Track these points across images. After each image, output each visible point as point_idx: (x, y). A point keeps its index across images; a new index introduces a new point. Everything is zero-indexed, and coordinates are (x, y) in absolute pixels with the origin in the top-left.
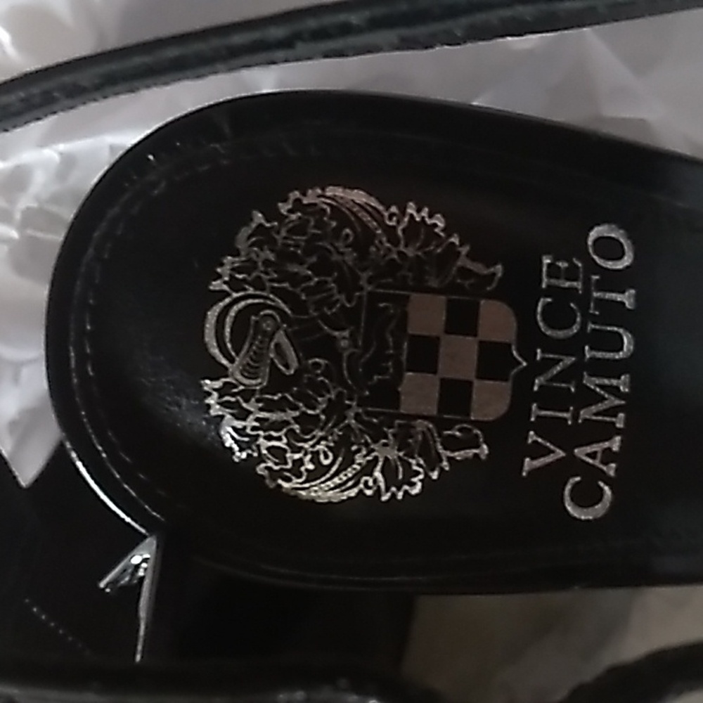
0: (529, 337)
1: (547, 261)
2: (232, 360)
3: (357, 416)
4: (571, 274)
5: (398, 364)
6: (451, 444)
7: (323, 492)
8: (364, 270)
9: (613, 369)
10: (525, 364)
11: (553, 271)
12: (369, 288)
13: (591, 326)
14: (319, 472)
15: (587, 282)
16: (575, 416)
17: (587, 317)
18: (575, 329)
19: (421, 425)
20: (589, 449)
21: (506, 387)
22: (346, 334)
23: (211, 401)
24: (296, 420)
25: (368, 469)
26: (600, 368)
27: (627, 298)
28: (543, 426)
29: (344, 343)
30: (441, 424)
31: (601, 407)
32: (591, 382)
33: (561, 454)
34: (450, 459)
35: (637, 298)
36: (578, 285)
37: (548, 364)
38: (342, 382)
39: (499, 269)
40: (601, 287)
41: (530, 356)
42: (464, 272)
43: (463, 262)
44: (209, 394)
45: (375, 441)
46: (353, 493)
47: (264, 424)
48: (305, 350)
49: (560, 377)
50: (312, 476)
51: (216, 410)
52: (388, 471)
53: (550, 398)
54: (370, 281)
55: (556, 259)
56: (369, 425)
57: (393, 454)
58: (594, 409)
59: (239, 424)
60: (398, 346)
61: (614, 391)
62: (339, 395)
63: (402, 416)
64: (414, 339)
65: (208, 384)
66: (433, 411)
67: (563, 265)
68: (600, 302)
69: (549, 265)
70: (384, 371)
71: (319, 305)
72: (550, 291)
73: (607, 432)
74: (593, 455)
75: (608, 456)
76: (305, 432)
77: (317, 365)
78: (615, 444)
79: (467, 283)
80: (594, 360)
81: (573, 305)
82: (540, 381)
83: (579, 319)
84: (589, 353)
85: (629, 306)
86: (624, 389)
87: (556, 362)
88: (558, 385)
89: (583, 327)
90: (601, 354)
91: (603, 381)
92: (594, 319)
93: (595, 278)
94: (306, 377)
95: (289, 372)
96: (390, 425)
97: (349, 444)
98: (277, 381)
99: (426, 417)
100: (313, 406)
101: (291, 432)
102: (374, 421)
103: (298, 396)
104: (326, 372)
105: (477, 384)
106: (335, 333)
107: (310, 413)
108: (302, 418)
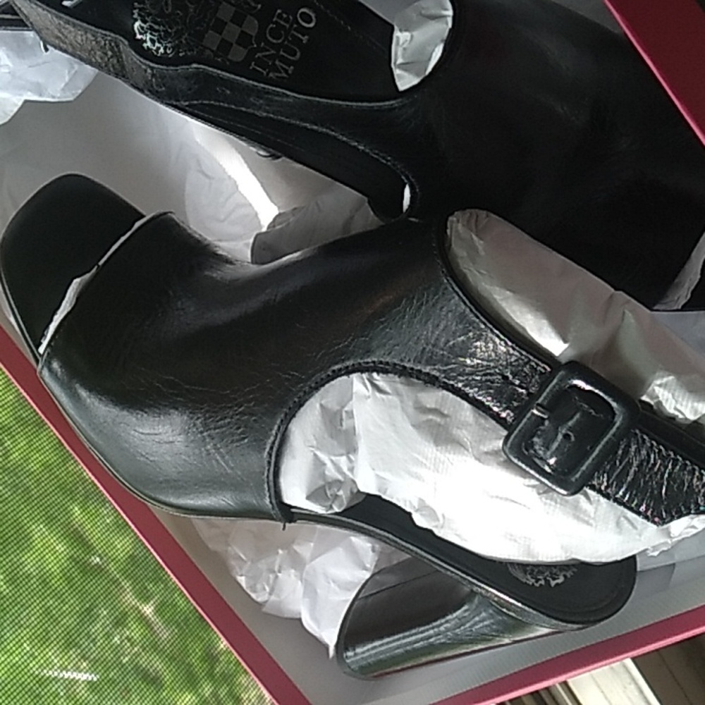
0: (261, 36)
1: (279, 11)
3: (186, 39)
4: (287, 21)
5: (208, 26)
9: (289, 63)
10: (255, 46)
11: (280, 16)
13: (286, 43)
15: (291, 26)
16: (268, 74)
17: (286, 38)
18: (280, 41)
19: (208, 52)
21: (245, 51)
22: (193, 6)
23: (135, 12)
24: (163, 31)
26: (283, 59)
27: (305, 39)
29: (191, 10)
30: (216, 55)
31: (279, 75)
32: (278, 64)
35: (309, 40)
36: (288, 26)
37: (264, 50)
38: (185, 24)
39: (259, 6)
40: (295, 30)
41: (258, 44)
42: (246, 2)
44: (135, 9)
45: (189, 51)
47: (151, 28)
48: (176, 6)
49: (267, 57)
51: (136, 16)
53: (260, 62)
55: (283, 12)
56: (189, 44)
58: (277, 74)
59: (143, 25)
60: (211, 20)
61: (286, 71)
62: (182, 29)
63: (202, 46)
64: (218, 19)
65: (136, 4)
66: (215, 49)
67: (285, 16)
68: (293, 36)
69: (279, 14)
70: (202, 26)
72: (276, 23)
76: (165, 36)
77: (178, 14)
79: (245, 7)
80: (282, 56)
81: (283, 32)
82: (259, 55)
83: (283, 38)
84: (282, 53)
85: (304, 42)
86: (290, 72)
87: (268, 50)
88: (265, 59)
89: (284, 41)
90: (286, 55)
91: (284, 66)
92: (289, 41)
93: (295, 26)
94: (173, 17)
95: (167, 12)
96: (197, 47)
97: (180, 48)
98: (161, 14)
99: (212, 51)
100: (171, 29)
101: (160, 35)
102: (192, 44)
103: (167, 23)
104: (181, 18)
105: (234, 45)
106: (190, 5)
107: (170, 30)
108: (166, 32)
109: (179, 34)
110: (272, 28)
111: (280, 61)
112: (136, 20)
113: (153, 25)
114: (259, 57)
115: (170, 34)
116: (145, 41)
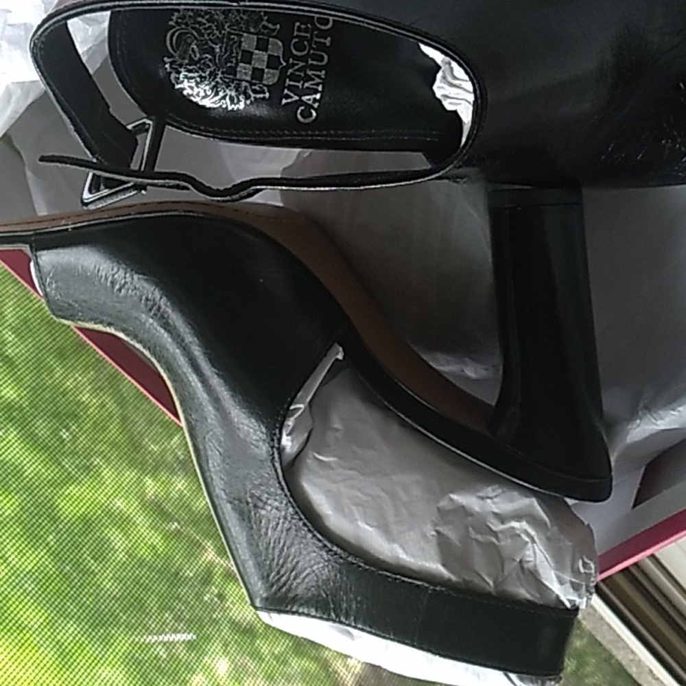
0: (287, 54)
1: (297, 25)
2: (175, 52)
3: (221, 78)
4: (306, 30)
5: (237, 60)
6: (255, 92)
7: (207, 103)
8: (226, 22)
9: (320, 69)
11: (299, 29)
12: (228, 30)
13: (312, 51)
14: (206, 96)
15: (312, 35)
16: (303, 85)
17: (311, 47)
18: (305, 52)
19: (244, 84)
20: (308, 97)
21: (277, 72)
22: (218, 46)
23: (167, 66)
24: (198, 76)
25: (224, 98)
26: (313, 68)
27: (328, 41)
28: (290, 88)
29: (218, 50)
30: (252, 84)
31: (313, 82)
32: (310, 73)
33: (296, 98)
34: (255, 98)
35: (332, 42)
36: (308, 35)
37: (294, 65)
38: (215, 65)
39: (278, 26)
40: (318, 37)
41: (287, 61)
42: (265, 27)
43: (265, 23)
44: (166, 63)
45: (227, 88)
46: (218, 105)
47: (186, 77)
48: (203, 51)
49: (298, 70)
50: (204, 97)
52: (232, 99)
53: (293, 78)
54: (229, 27)
55: (301, 24)
56: (225, 82)
57: (233, 93)
58: (311, 83)
60: (237, 53)
61: (319, 77)
62: (215, 70)
63: (237, 80)
64: (244, 51)
65: (166, 59)
66: (248, 78)
67: (303, 26)
68: (316, 43)
69: (298, 27)
70: (232, 62)
71: (209, 34)
72: (297, 36)
73: (316, 92)
74: (309, 100)
75: (315, 100)
76: (201, 81)
77: (207, 57)
78: (318, 96)
79: (265, 31)
80: (312, 64)
81: (306, 43)
82: (290, 71)
83: (307, 48)
84: (310, 62)
85: (328, 44)
86: (323, 77)
87: (297, 64)
88: (297, 73)
89: (309, 51)
90: (315, 63)
91: (315, 73)
92: (314, 49)
93: (316, 32)
94: (202, 61)
95: (196, 59)
96: (233, 83)
97: (217, 88)
98: (192, 62)
99: (247, 81)
100: (205, 72)
101: (196, 81)
102: (227, 80)
103: (200, 68)
104: (210, 60)
105: (266, 70)
106: (214, 46)
107: (203, 75)
108: (201, 77)
109: (213, 75)
110: (295, 43)
111: (311, 70)
112: (170, 73)
113: (186, 73)
114: (291, 74)
115: (205, 78)
116: (184, 89)
